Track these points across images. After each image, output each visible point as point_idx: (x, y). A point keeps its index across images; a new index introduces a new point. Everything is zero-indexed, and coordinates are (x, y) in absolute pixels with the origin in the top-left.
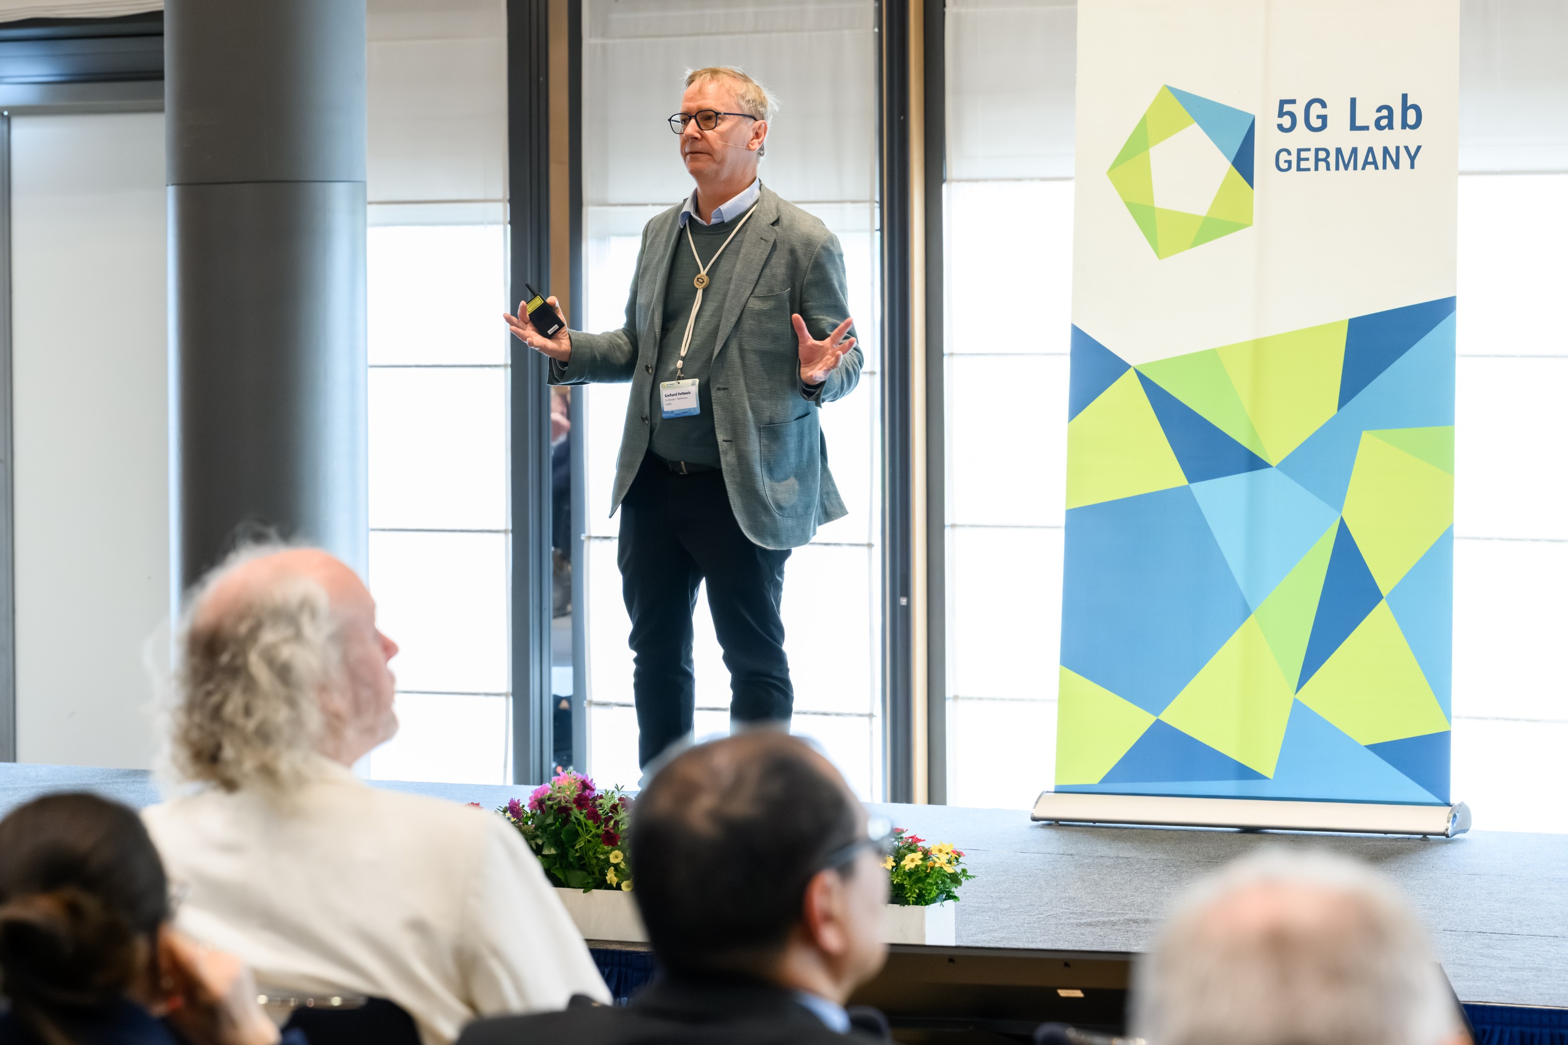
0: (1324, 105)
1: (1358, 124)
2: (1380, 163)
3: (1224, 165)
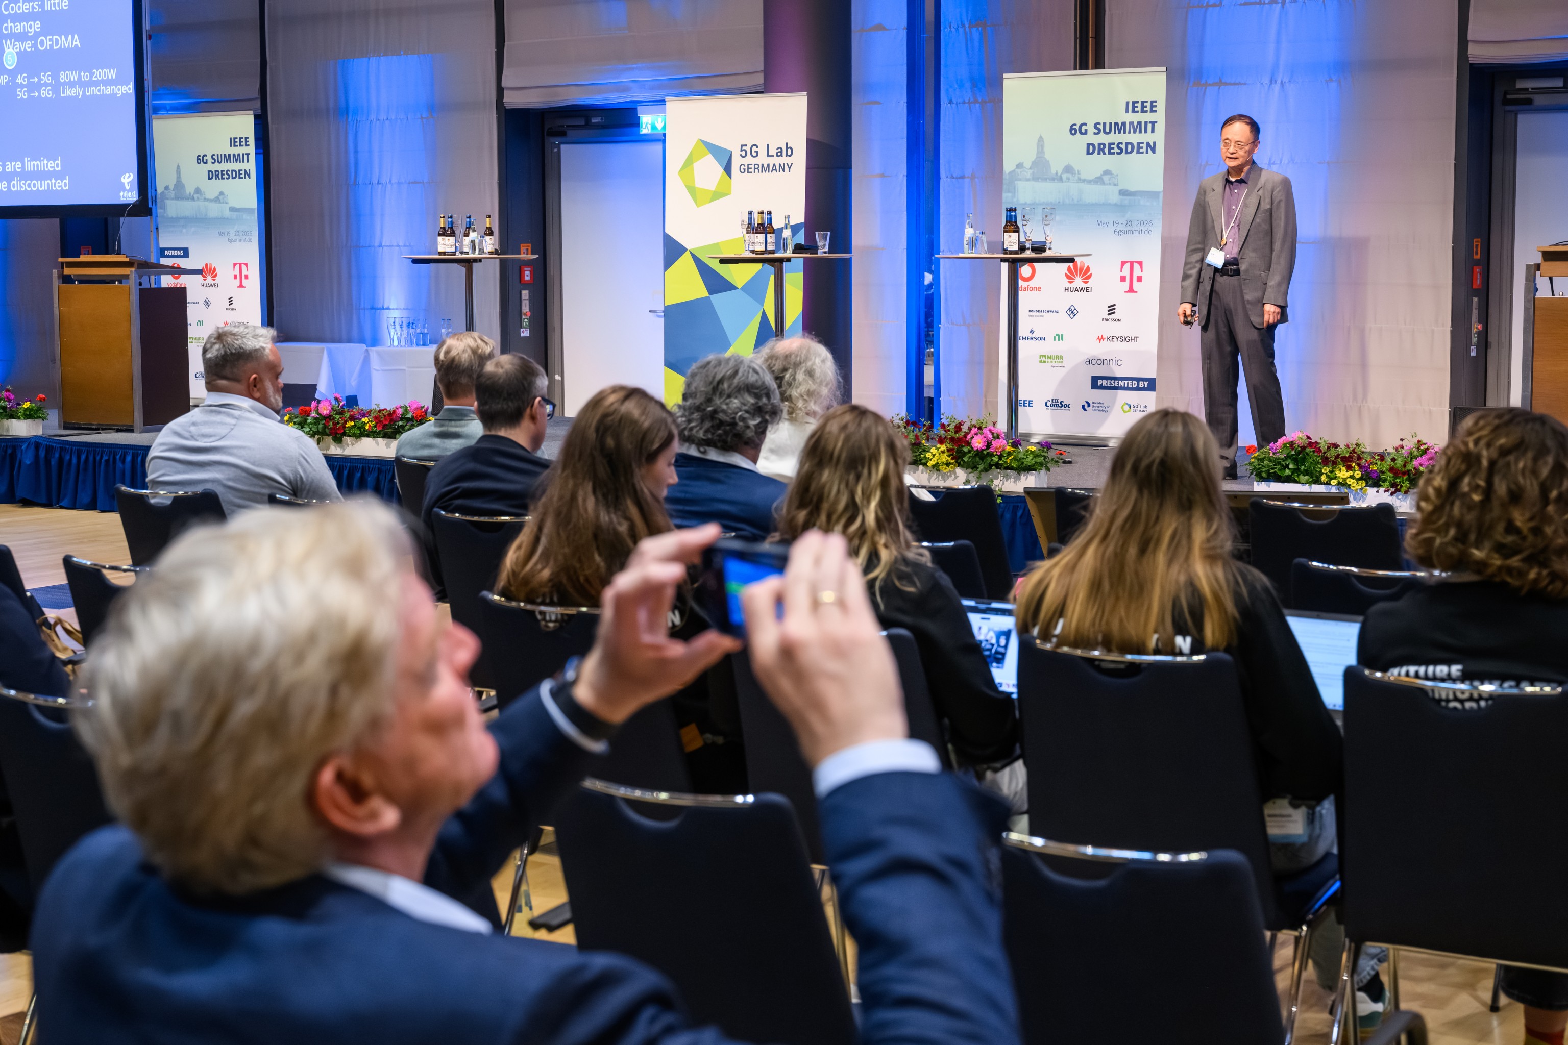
0: (757, 147)
1: (770, 154)
2: (778, 170)
3: (721, 170)
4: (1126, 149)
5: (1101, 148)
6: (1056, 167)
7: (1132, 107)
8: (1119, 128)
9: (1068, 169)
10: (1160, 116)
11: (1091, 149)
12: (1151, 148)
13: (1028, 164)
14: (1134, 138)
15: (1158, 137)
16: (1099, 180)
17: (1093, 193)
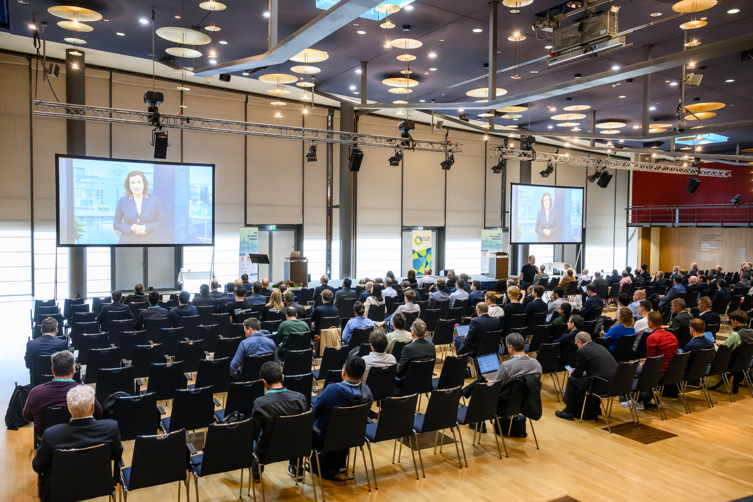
4: (498, 239)
5: (494, 239)
6: (489, 241)
7: (498, 234)
8: (497, 236)
9: (490, 241)
10: (502, 235)
11: (493, 239)
12: (501, 239)
13: (485, 240)
14: (499, 238)
15: (501, 238)
16: (494, 243)
17: (493, 244)
